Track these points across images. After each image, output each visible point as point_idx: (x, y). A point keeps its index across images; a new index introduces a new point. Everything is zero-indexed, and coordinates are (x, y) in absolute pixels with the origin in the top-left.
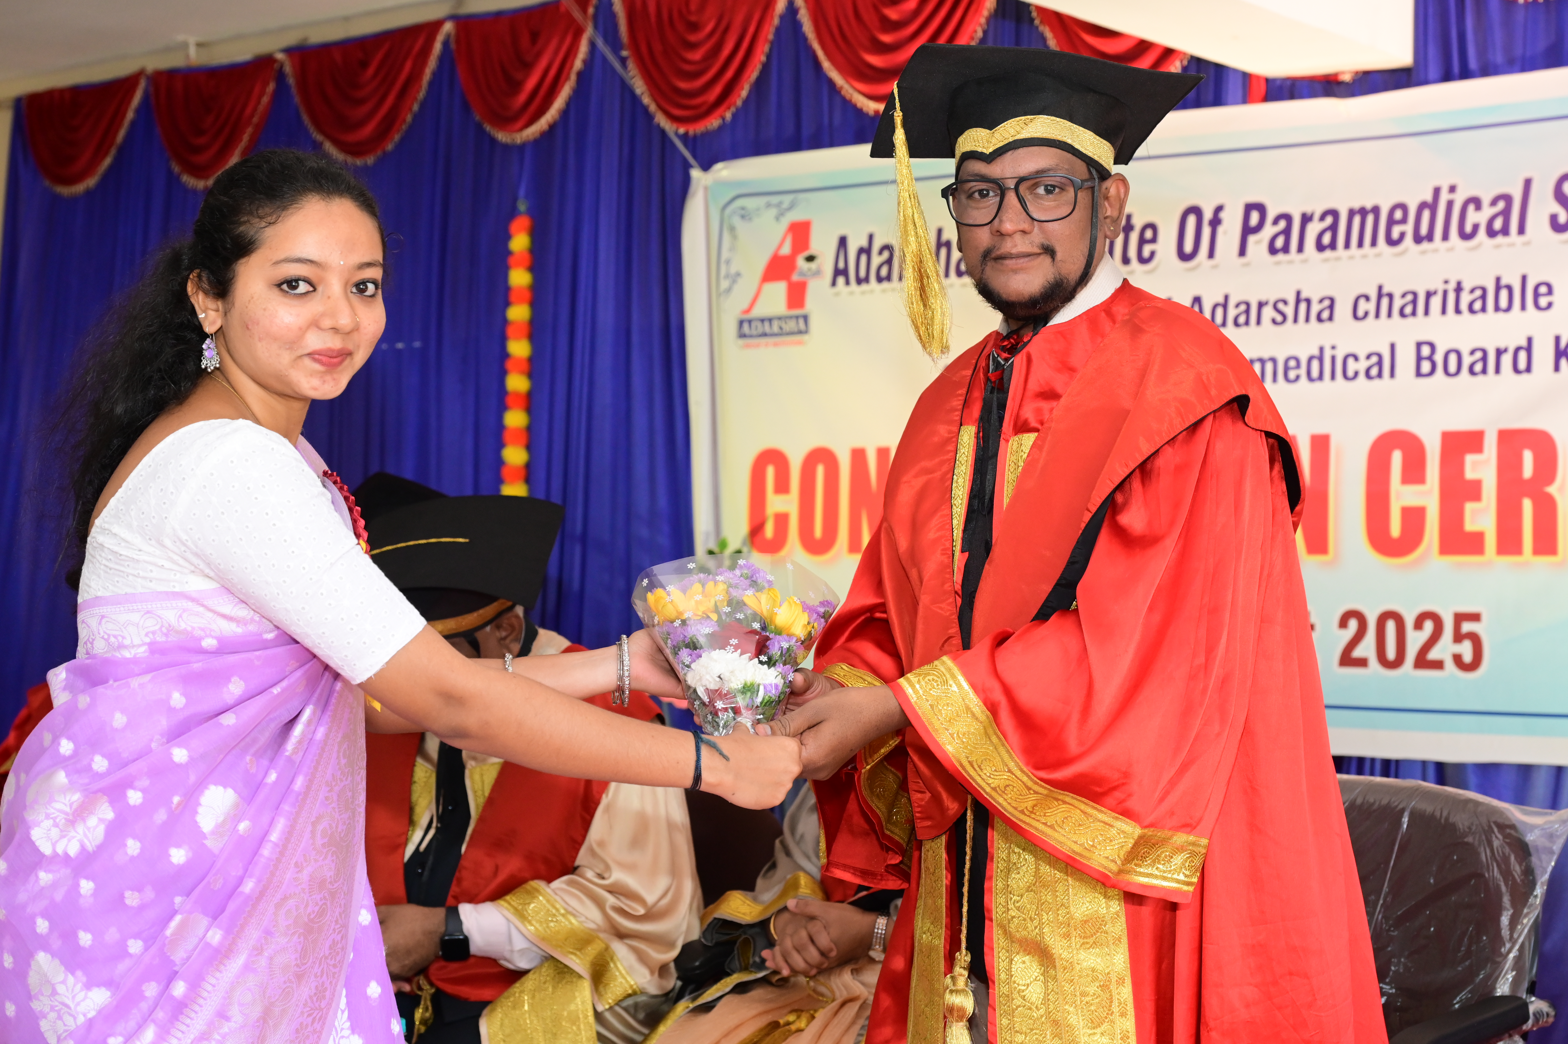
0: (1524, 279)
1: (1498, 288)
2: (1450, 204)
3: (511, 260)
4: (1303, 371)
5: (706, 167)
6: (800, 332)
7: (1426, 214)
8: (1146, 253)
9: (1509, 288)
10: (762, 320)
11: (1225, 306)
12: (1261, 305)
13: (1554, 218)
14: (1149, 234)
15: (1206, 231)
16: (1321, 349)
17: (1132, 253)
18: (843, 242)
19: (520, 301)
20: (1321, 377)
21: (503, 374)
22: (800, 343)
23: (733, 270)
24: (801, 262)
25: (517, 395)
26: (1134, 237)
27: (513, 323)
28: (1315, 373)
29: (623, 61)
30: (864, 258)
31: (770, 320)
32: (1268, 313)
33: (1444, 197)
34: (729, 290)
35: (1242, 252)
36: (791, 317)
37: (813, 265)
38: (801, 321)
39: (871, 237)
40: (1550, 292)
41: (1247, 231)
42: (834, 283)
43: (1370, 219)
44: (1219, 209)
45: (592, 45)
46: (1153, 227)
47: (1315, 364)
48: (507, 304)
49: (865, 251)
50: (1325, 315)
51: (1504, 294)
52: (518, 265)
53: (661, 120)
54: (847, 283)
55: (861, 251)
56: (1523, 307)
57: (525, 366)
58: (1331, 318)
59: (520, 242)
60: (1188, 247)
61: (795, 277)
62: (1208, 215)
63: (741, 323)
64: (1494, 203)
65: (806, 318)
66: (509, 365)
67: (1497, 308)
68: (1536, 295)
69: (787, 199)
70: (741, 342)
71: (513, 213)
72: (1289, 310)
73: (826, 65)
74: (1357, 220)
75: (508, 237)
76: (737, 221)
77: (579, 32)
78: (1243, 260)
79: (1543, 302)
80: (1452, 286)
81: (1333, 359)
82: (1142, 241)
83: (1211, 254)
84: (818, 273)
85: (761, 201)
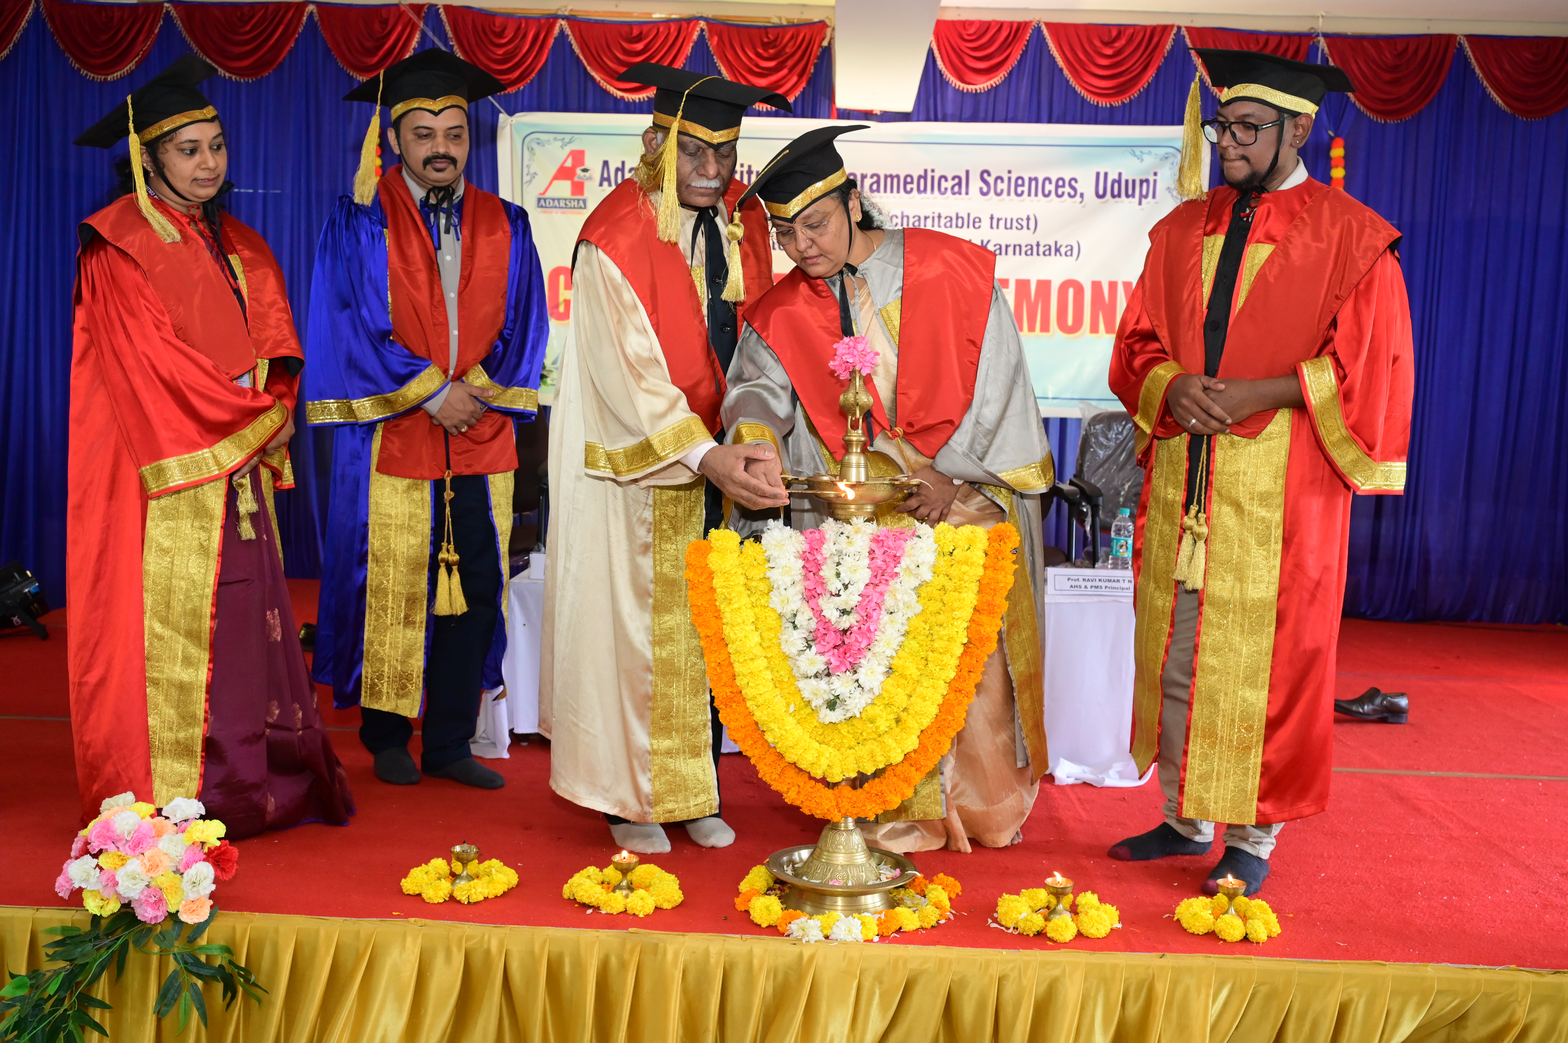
0: (969, 215)
1: (957, 218)
2: (933, 178)
5: (511, 113)
6: (581, 208)
7: (922, 181)
9: (962, 218)
10: (553, 200)
13: (981, 189)
18: (606, 163)
22: (580, 213)
23: (532, 171)
24: (578, 171)
31: (559, 200)
33: (929, 174)
34: (531, 181)
36: (574, 200)
37: (587, 174)
38: (581, 202)
39: (623, 163)
40: (980, 221)
42: (601, 185)
43: (895, 180)
45: (424, 35)
49: (621, 169)
51: (960, 221)
55: (617, 170)
56: (968, 227)
61: (576, 179)
63: (539, 200)
64: (953, 179)
65: (584, 201)
67: (957, 226)
68: (974, 222)
69: (567, 138)
70: (539, 210)
73: (589, 68)
74: (889, 180)
76: (534, 145)
77: (414, 27)
79: (977, 225)
80: (936, 215)
84: (590, 178)
85: (552, 136)
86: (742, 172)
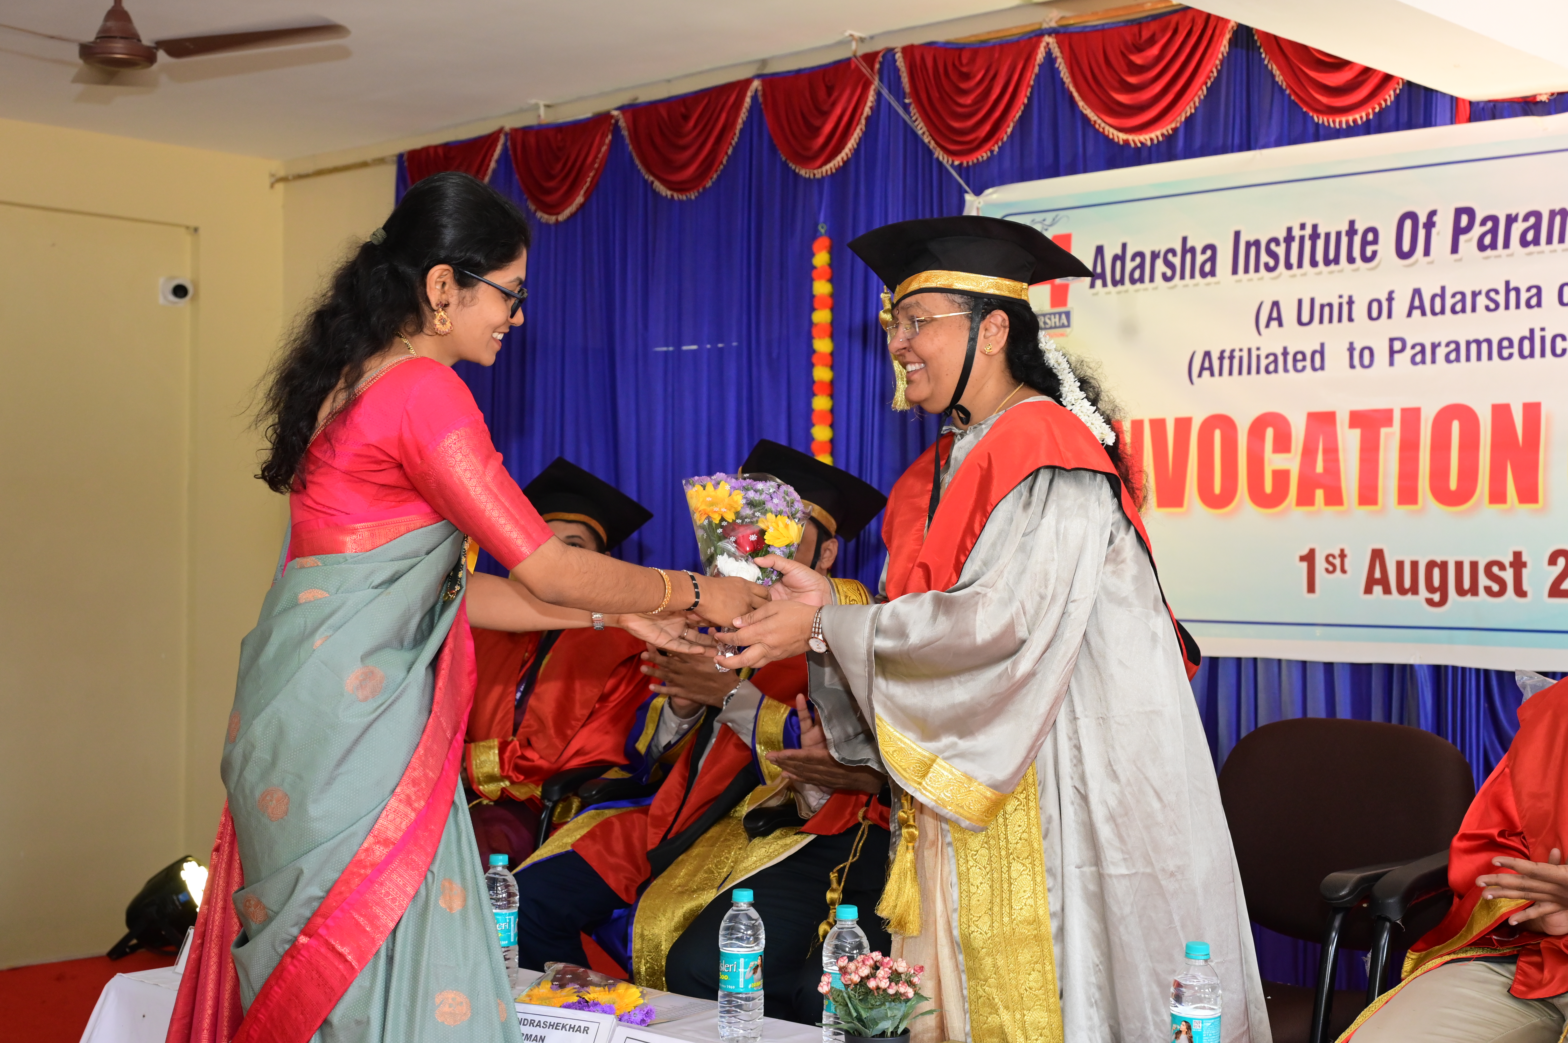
3: (815, 274)
4: (1515, 350)
5: (978, 192)
6: (1065, 327)
8: (1369, 253)
11: (1443, 296)
12: (1475, 295)
14: (1370, 237)
15: (1422, 233)
16: (1532, 331)
17: (1356, 253)
18: (1100, 250)
19: (823, 307)
20: (1532, 355)
21: (811, 366)
22: (1062, 335)
25: (822, 383)
26: (1357, 240)
27: (816, 325)
28: (1526, 351)
29: (906, 107)
30: (1118, 264)
32: (1482, 301)
35: (1455, 249)
36: (1054, 314)
38: (1066, 318)
39: (1124, 246)
41: (1458, 231)
42: (1093, 286)
44: (1433, 213)
45: (879, 94)
46: (1374, 230)
47: (1526, 344)
48: (813, 309)
49: (1120, 258)
50: (1534, 301)
52: (820, 278)
53: (939, 154)
54: (1105, 285)
55: (1116, 258)
57: (829, 360)
58: (1539, 304)
59: (821, 259)
60: (1406, 247)
61: (1058, 281)
62: (1423, 219)
65: (1068, 314)
66: (815, 359)
69: (1049, 217)
71: (815, 235)
72: (1501, 299)
73: (1081, 103)
74: (1557, 220)
75: (812, 255)
77: (867, 84)
78: (1455, 256)
81: (1543, 339)
82: (1365, 243)
83: (1427, 253)
86: (1302, 238)
